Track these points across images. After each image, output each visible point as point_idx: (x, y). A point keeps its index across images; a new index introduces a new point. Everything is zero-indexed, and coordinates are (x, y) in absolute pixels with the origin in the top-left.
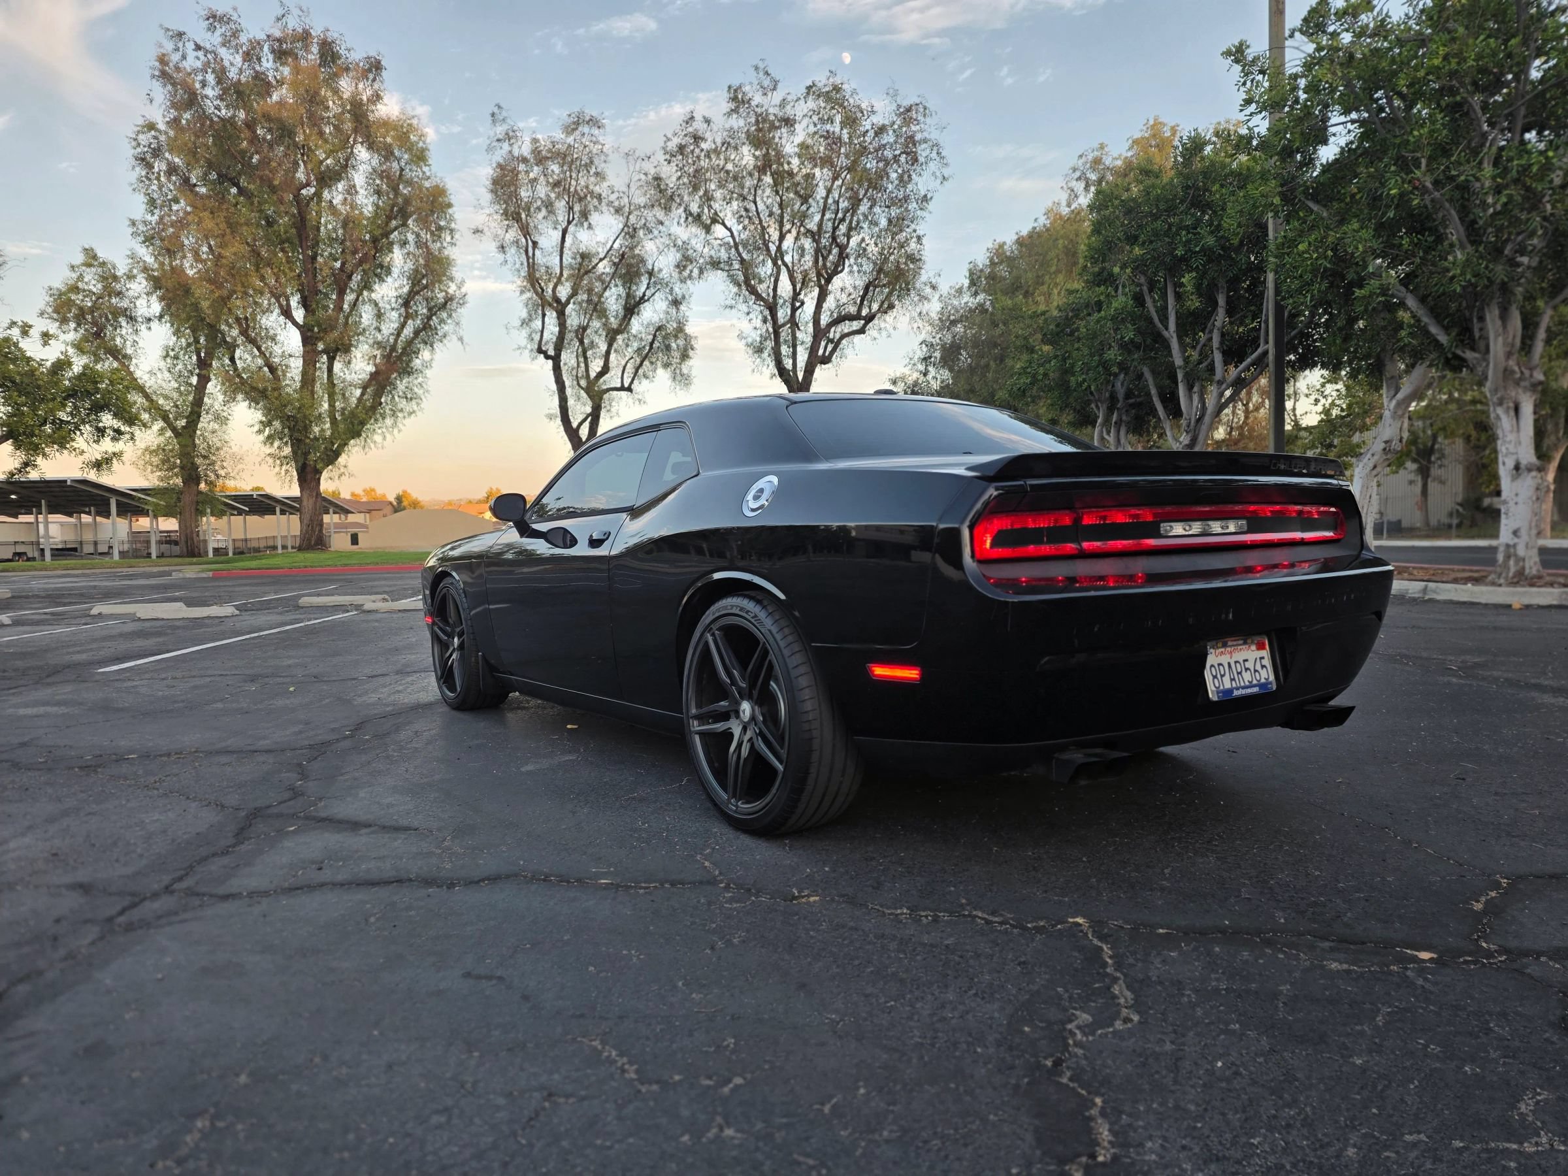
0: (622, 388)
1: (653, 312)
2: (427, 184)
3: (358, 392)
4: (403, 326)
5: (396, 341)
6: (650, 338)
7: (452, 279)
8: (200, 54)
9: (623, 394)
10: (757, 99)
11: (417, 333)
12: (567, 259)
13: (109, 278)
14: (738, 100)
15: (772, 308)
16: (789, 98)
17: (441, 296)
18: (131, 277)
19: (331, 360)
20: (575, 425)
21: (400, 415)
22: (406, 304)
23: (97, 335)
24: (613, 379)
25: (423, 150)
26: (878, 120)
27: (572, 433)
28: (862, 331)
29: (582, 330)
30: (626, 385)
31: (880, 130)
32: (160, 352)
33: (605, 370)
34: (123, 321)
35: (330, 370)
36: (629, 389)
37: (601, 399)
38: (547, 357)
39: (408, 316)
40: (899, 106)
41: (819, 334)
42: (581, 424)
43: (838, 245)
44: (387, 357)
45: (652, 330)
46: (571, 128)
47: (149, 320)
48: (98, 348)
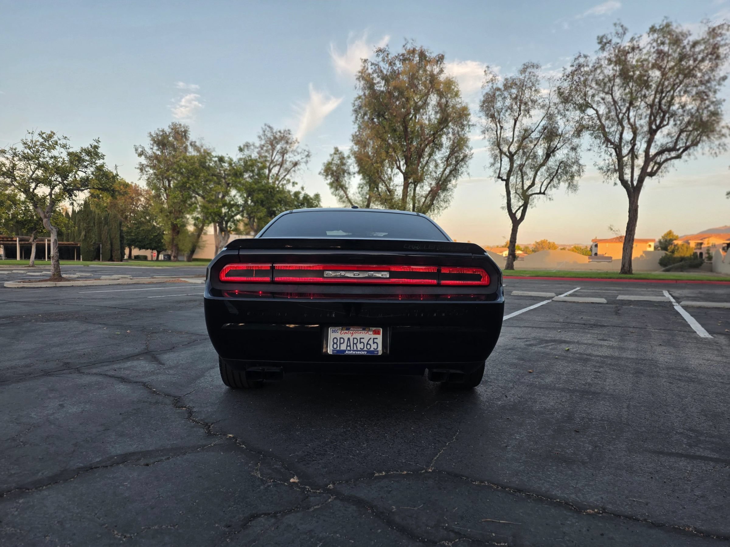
0: (540, 193)
1: (561, 155)
2: (459, 106)
3: (423, 200)
4: (445, 170)
5: (442, 176)
6: (557, 168)
7: (467, 147)
8: (373, 67)
9: (541, 196)
10: (615, 40)
11: (451, 172)
12: (517, 133)
13: (342, 158)
14: (603, 43)
15: (618, 148)
16: (636, 36)
17: (462, 155)
18: (349, 157)
19: (415, 186)
20: (514, 212)
21: (441, 209)
22: (447, 160)
23: (337, 180)
24: (536, 189)
25: (458, 91)
26: (692, 39)
27: (512, 215)
28: (679, 157)
29: (521, 166)
30: (542, 191)
31: (695, 44)
32: (357, 186)
33: (533, 184)
34: (346, 174)
35: (415, 190)
36: (544, 193)
37: (529, 198)
38: (503, 180)
39: (448, 165)
40: (709, 28)
41: (648, 159)
42: (517, 211)
43: (662, 111)
44: (437, 184)
45: (558, 163)
46: (524, 71)
47: (354, 173)
48: (337, 185)
